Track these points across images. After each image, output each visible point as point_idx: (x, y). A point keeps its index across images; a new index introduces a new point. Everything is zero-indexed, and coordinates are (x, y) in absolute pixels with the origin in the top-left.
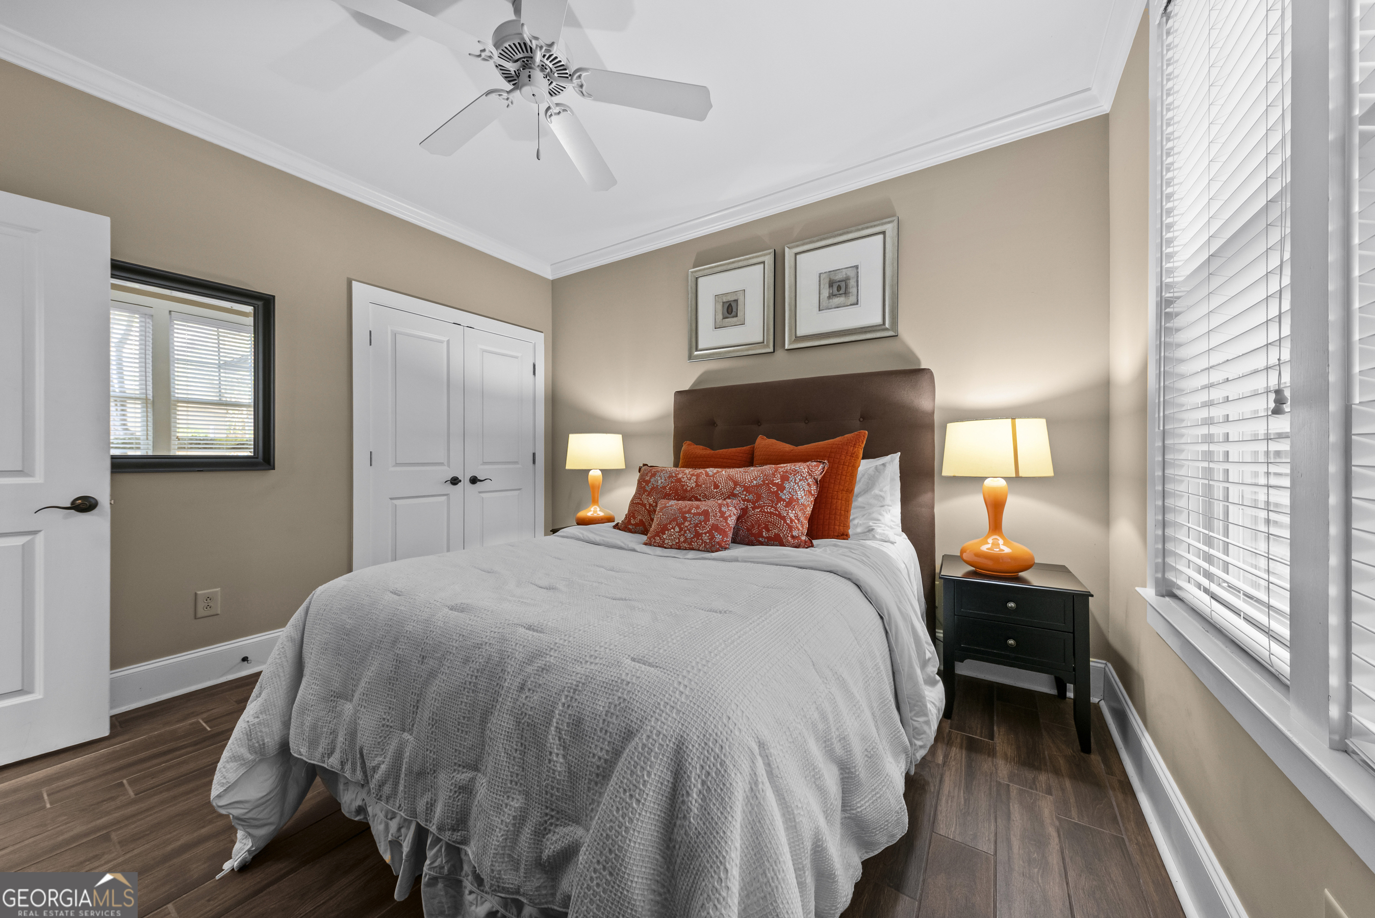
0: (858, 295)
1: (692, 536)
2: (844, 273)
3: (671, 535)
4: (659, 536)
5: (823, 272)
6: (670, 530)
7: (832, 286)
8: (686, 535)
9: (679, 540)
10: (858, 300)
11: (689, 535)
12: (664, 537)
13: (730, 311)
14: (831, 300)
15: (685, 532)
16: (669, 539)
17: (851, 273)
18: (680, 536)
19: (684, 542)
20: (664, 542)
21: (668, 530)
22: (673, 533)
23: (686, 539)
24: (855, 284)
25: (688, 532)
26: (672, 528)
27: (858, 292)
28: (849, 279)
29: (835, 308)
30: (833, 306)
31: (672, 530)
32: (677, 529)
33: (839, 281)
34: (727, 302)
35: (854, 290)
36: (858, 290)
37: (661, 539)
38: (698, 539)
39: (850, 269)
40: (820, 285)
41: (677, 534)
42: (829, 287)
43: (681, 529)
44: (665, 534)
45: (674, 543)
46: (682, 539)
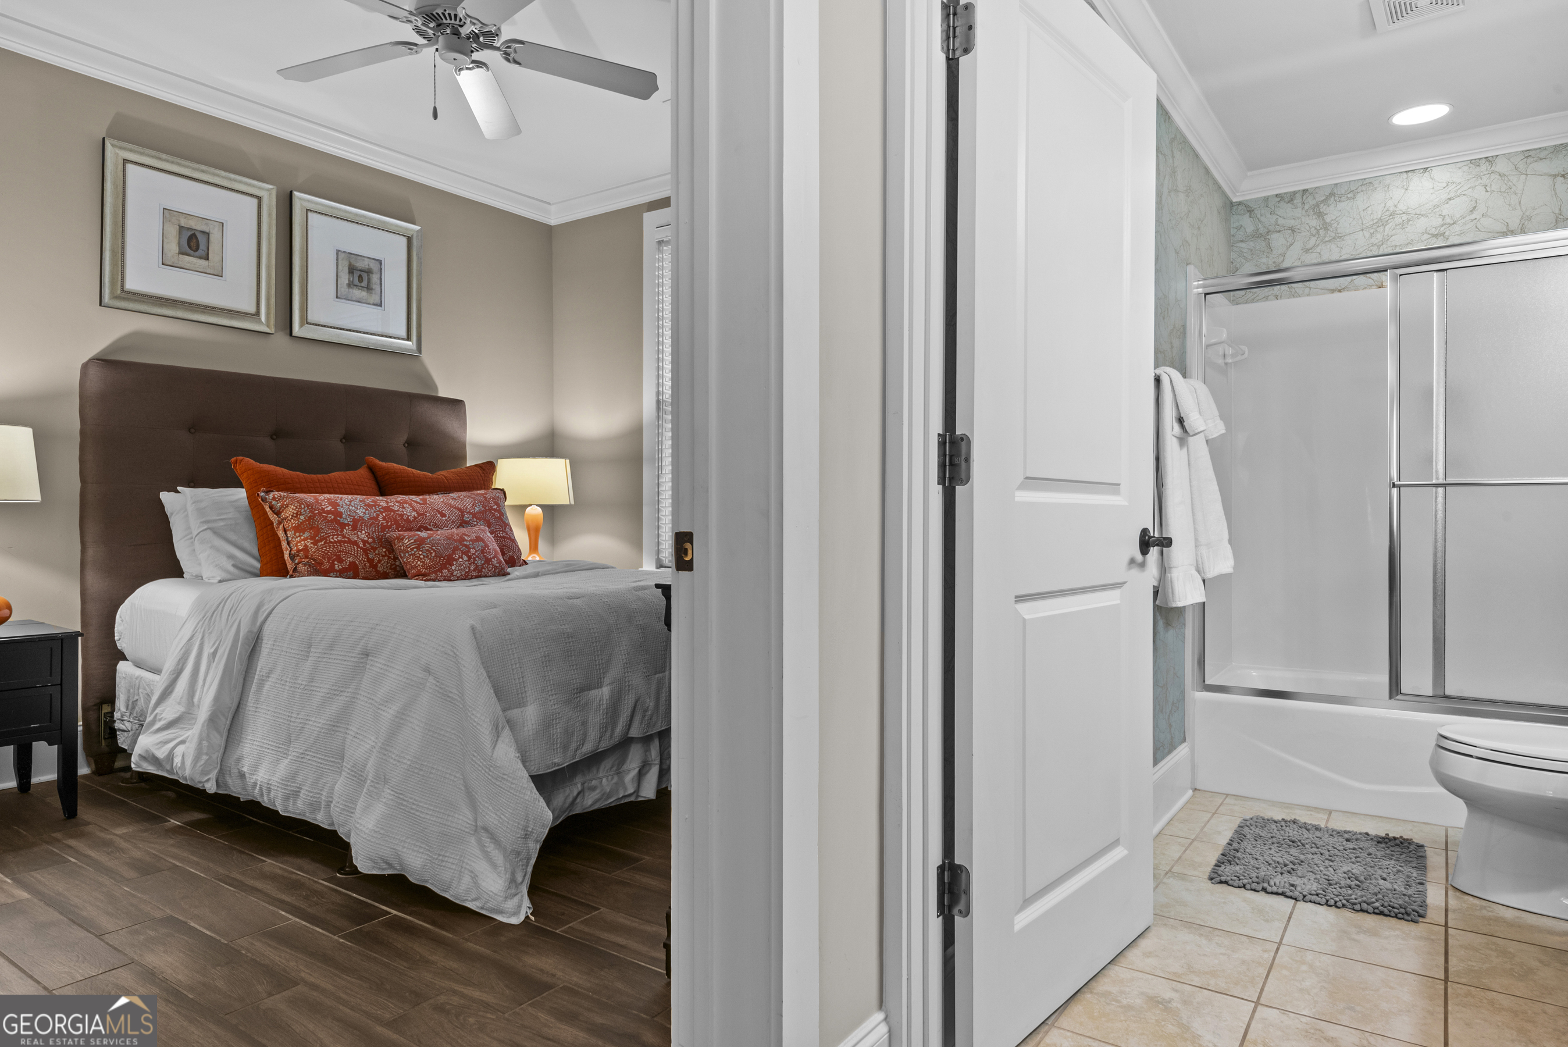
0: (381, 296)
1: (483, 562)
2: (366, 263)
3: (461, 565)
4: (446, 568)
5: (342, 250)
6: (458, 559)
7: (353, 273)
8: (476, 562)
9: (469, 568)
10: (381, 302)
11: (479, 562)
12: (453, 568)
13: (193, 244)
14: (351, 290)
15: (475, 560)
16: (459, 570)
17: (374, 266)
18: (470, 564)
19: (474, 570)
20: (452, 574)
21: (456, 560)
22: (461, 563)
23: (477, 566)
24: (379, 282)
25: (477, 559)
26: (459, 557)
27: (381, 292)
28: (372, 273)
29: (356, 301)
30: (354, 299)
31: (460, 560)
32: (465, 558)
33: (361, 271)
34: (188, 229)
35: (377, 287)
36: (381, 289)
37: (449, 571)
38: (489, 564)
39: (373, 261)
40: (337, 266)
41: (467, 562)
42: (349, 273)
43: (469, 558)
44: (453, 565)
45: (463, 573)
46: (472, 568)
